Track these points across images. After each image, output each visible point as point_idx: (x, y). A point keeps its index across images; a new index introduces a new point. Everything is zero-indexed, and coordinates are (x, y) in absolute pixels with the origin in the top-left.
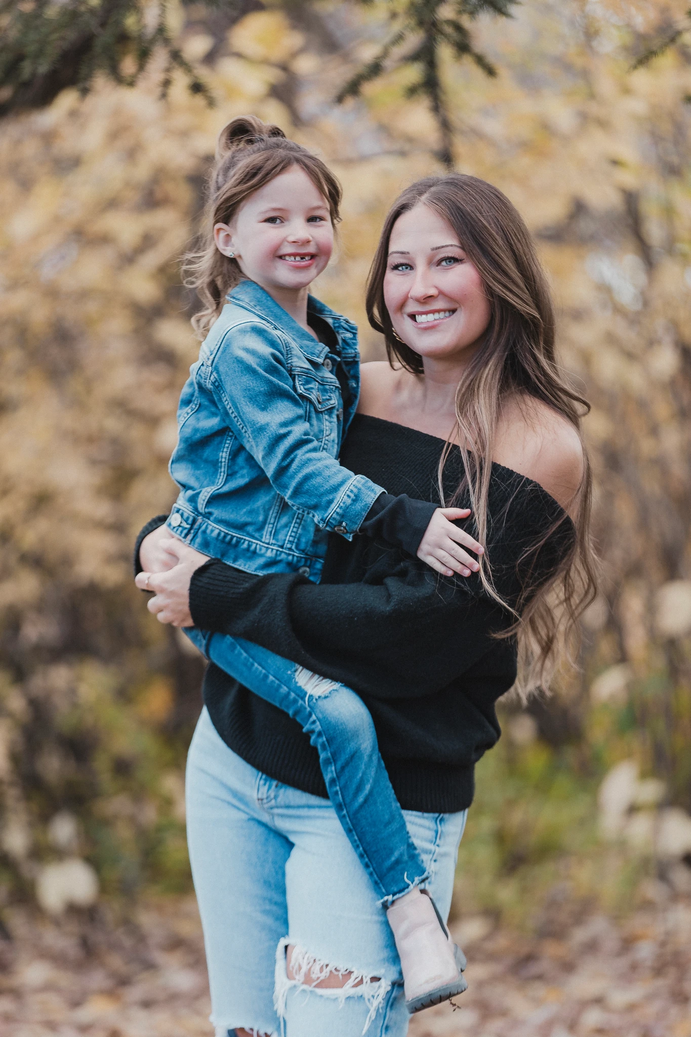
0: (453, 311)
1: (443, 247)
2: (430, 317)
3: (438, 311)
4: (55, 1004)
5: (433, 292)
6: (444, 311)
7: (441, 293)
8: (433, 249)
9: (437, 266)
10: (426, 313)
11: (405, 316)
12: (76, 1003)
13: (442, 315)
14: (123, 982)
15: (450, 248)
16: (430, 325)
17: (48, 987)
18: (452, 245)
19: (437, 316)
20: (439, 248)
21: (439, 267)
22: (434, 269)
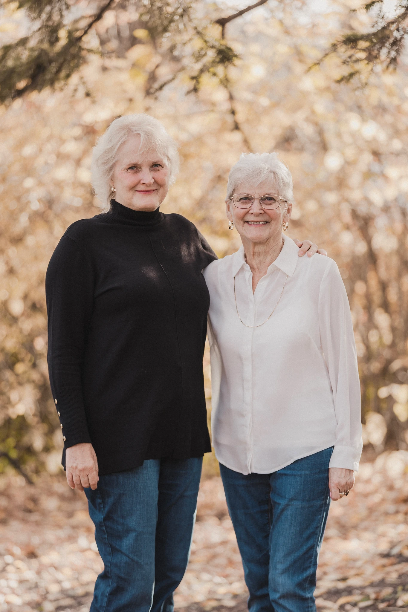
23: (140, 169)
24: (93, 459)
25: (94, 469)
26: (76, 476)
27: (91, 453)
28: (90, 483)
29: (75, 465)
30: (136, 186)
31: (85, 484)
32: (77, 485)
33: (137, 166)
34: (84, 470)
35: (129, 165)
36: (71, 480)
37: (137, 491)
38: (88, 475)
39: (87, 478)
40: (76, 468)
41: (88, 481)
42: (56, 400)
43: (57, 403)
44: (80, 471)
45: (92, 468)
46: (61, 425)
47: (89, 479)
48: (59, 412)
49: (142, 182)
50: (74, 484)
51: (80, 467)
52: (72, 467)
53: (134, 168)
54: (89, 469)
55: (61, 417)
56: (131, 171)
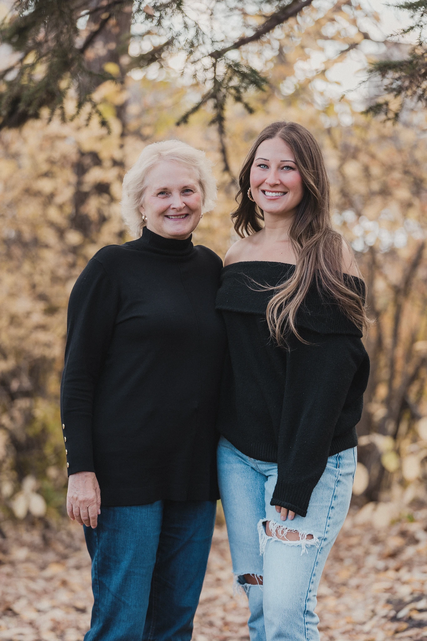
0: (285, 193)
1: (287, 161)
2: (274, 194)
3: (278, 192)
4: (33, 569)
5: (278, 182)
6: (281, 192)
7: (282, 183)
8: (282, 161)
9: (281, 169)
10: (273, 192)
11: (260, 190)
12: (43, 567)
13: (280, 194)
14: (65, 557)
15: (290, 162)
16: (273, 198)
17: (28, 560)
18: (291, 161)
19: (277, 194)
20: (285, 161)
21: (282, 170)
22: (280, 170)
23: (170, 194)
24: (96, 491)
25: (95, 501)
26: (76, 507)
27: (94, 485)
28: (89, 515)
29: (75, 496)
30: (166, 210)
31: (84, 517)
32: (77, 516)
33: (167, 191)
34: (84, 501)
35: (159, 189)
36: (70, 510)
37: (132, 529)
38: (88, 508)
39: (86, 510)
40: (77, 499)
41: (88, 513)
42: (64, 425)
43: (65, 428)
44: (80, 502)
45: (93, 501)
46: (66, 450)
47: (89, 512)
48: (65, 438)
49: (172, 207)
50: (73, 515)
51: (81, 498)
52: (72, 497)
53: (164, 192)
54: (90, 501)
55: (67, 443)
56: (161, 196)
